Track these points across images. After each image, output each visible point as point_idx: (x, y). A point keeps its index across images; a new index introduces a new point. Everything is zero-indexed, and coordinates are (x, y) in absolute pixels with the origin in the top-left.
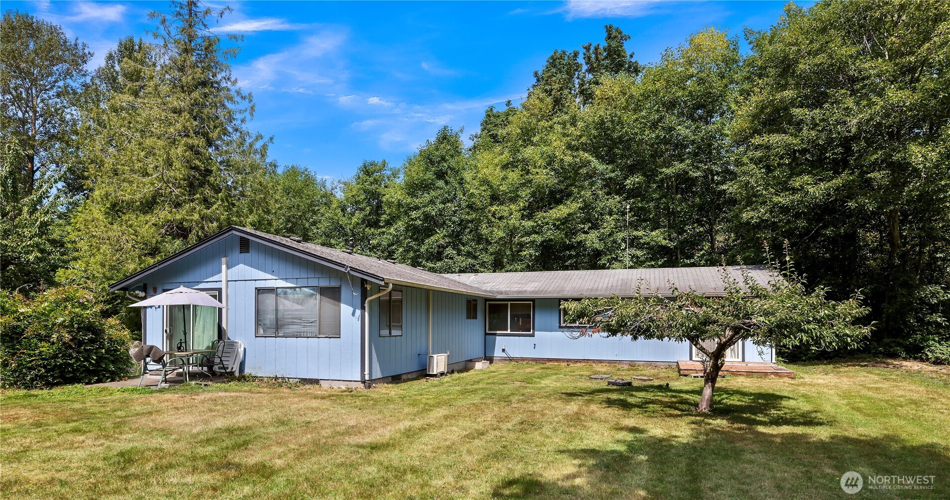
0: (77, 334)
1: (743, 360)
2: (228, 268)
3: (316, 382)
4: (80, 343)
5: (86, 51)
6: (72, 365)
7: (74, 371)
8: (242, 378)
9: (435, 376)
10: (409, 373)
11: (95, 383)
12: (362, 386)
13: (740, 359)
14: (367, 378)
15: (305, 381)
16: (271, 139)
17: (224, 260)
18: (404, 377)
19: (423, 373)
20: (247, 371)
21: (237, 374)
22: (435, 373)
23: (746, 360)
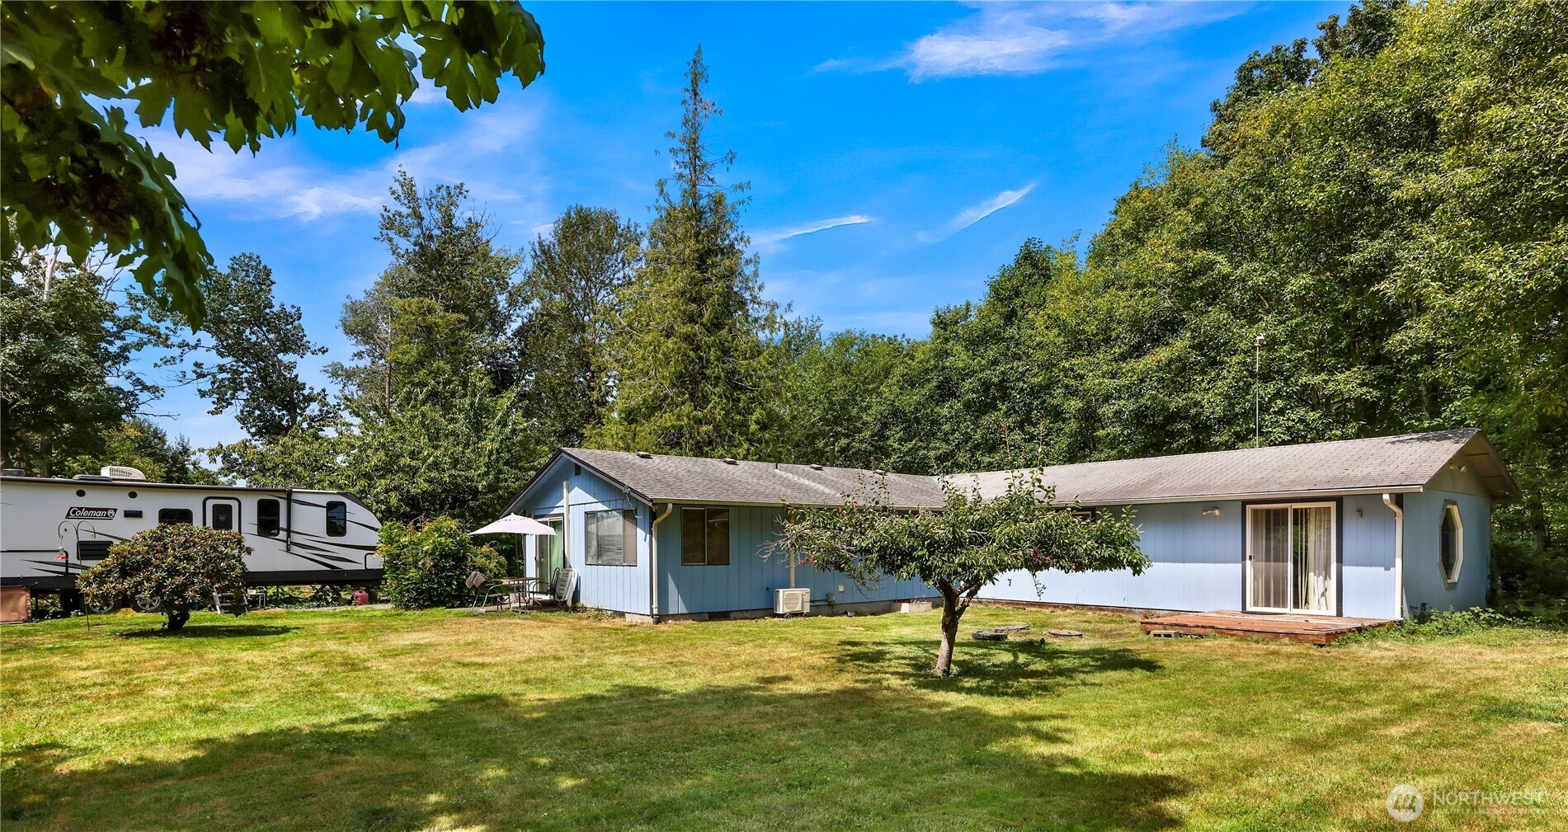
0: (439, 561)
1: (1340, 613)
2: (569, 491)
3: (621, 614)
4: (443, 569)
5: (638, 232)
6: (436, 589)
7: (440, 595)
8: (575, 609)
9: (782, 616)
10: (747, 611)
11: (458, 607)
12: (650, 620)
13: (1334, 613)
14: (655, 612)
15: (616, 613)
16: (789, 305)
17: (564, 483)
18: (732, 615)
19: (770, 611)
20: (583, 601)
21: (569, 603)
22: (781, 612)
23: (1346, 613)
